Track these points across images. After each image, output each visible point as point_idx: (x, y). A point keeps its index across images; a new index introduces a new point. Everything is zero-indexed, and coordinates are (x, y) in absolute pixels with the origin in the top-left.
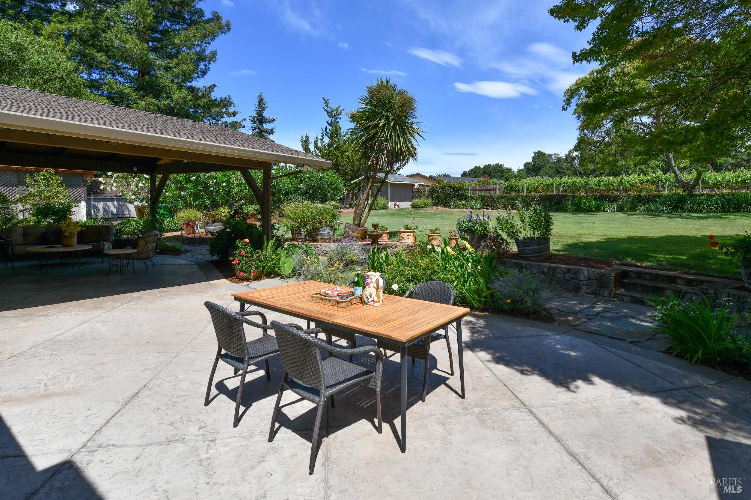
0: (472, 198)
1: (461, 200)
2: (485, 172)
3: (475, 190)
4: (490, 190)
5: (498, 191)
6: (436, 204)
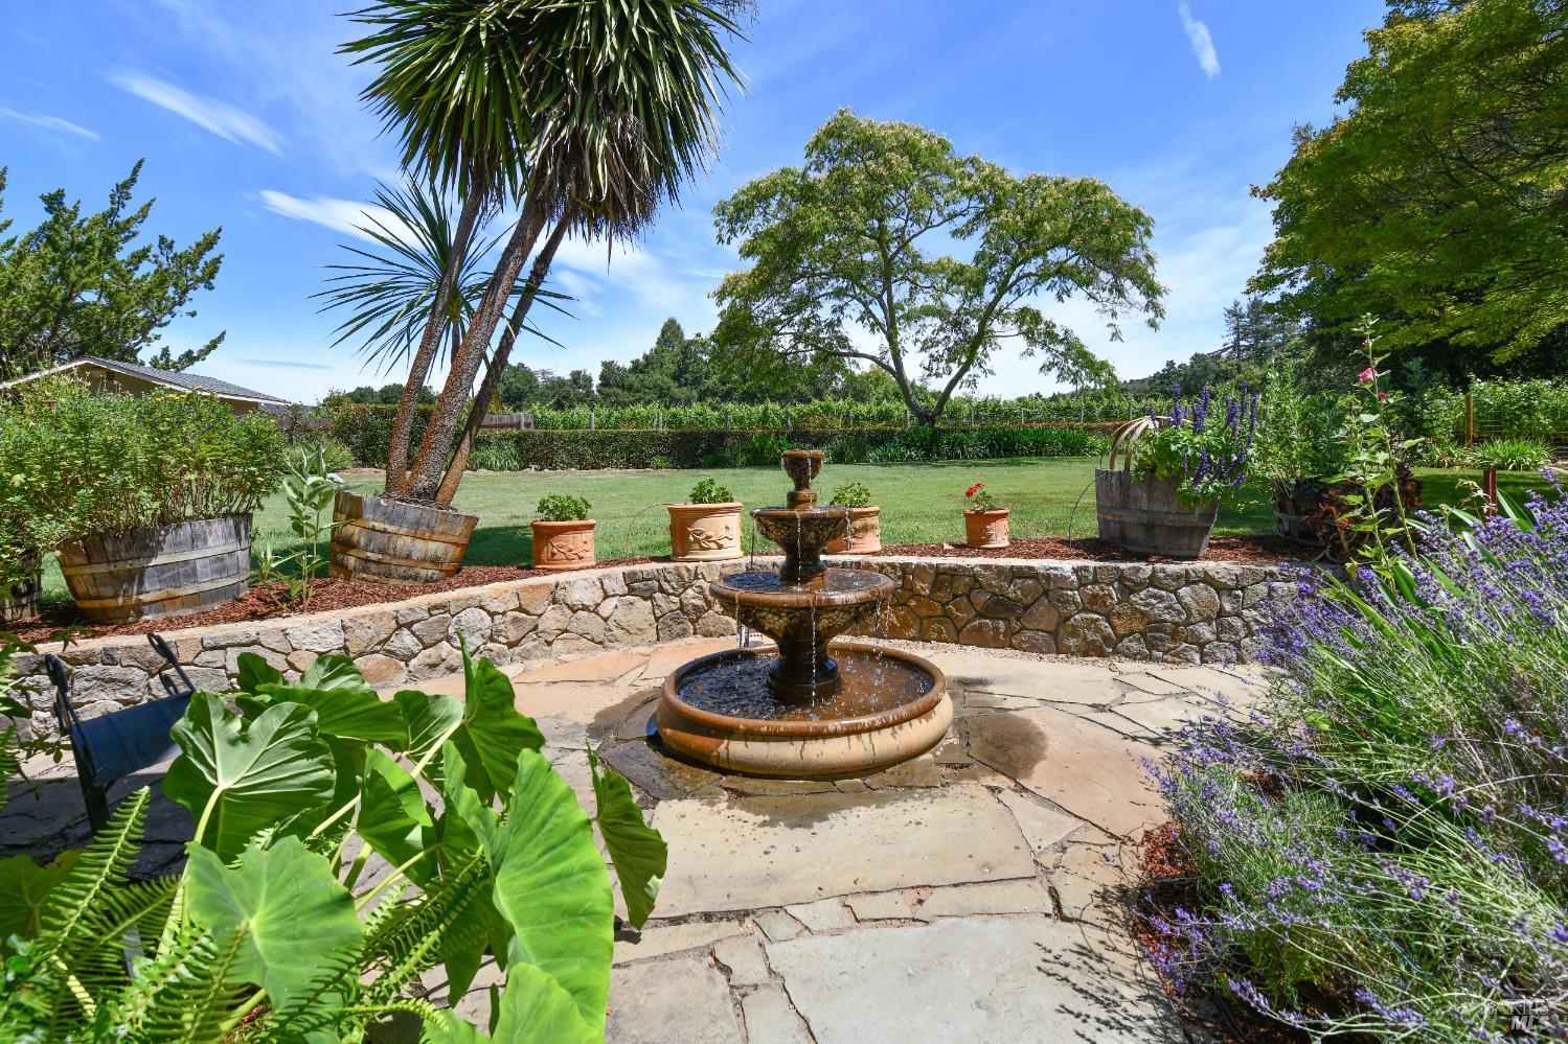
6: (364, 460)
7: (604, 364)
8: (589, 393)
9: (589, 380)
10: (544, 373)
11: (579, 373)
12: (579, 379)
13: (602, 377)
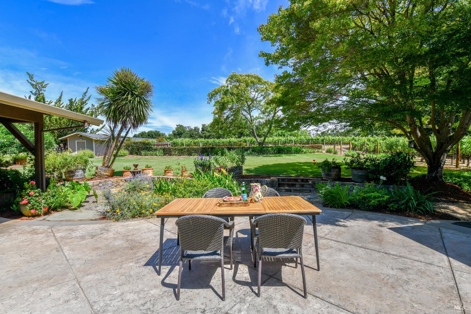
0: (156, 150)
1: (148, 150)
2: (149, 135)
3: (154, 145)
4: (164, 145)
5: (169, 146)
6: (131, 153)
7: (203, 125)
8: (198, 133)
9: (199, 129)
10: (188, 127)
11: (196, 127)
12: (196, 129)
13: (202, 129)
